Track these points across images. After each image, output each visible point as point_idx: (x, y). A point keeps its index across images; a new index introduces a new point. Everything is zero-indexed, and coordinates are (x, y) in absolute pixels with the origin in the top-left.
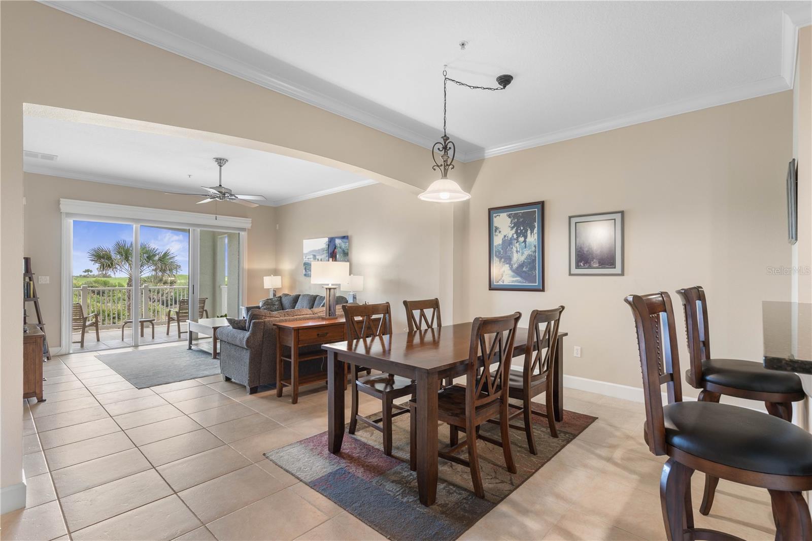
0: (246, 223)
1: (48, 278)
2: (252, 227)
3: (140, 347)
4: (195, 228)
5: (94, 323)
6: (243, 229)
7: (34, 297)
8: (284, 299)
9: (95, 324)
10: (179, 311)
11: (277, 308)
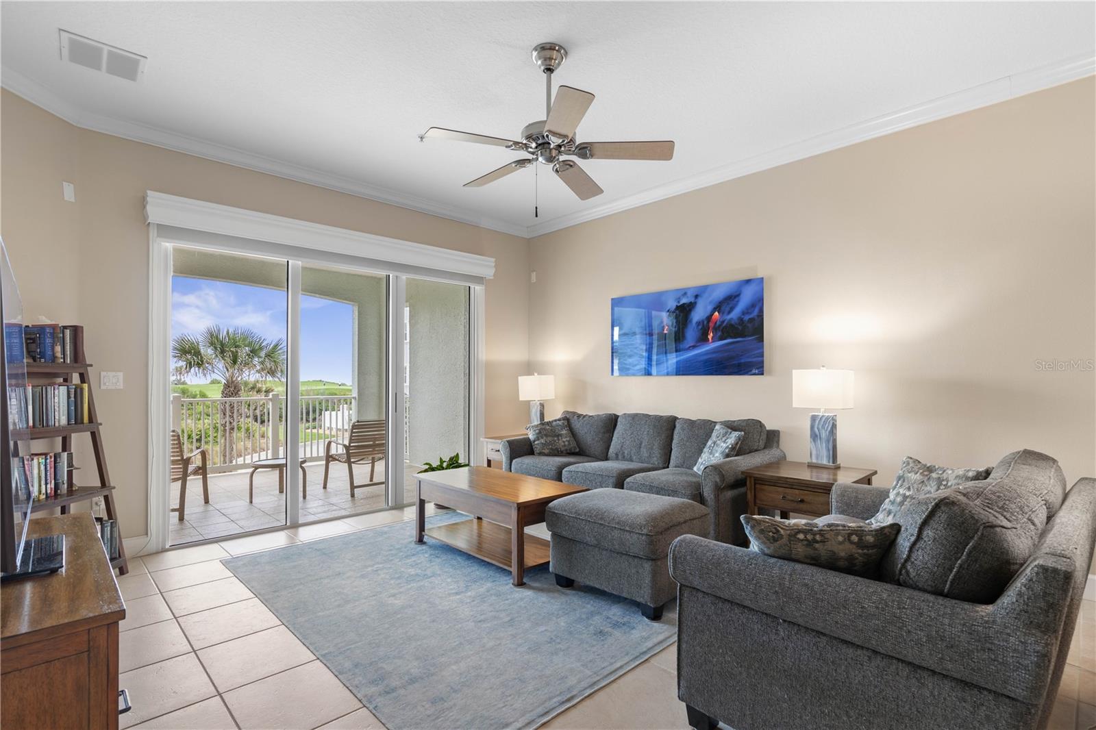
0: (484, 266)
1: (121, 375)
2: (494, 275)
3: (301, 530)
4: (399, 274)
5: (199, 468)
7: (91, 420)
8: (577, 425)
9: (202, 471)
10: (350, 443)
11: (567, 443)
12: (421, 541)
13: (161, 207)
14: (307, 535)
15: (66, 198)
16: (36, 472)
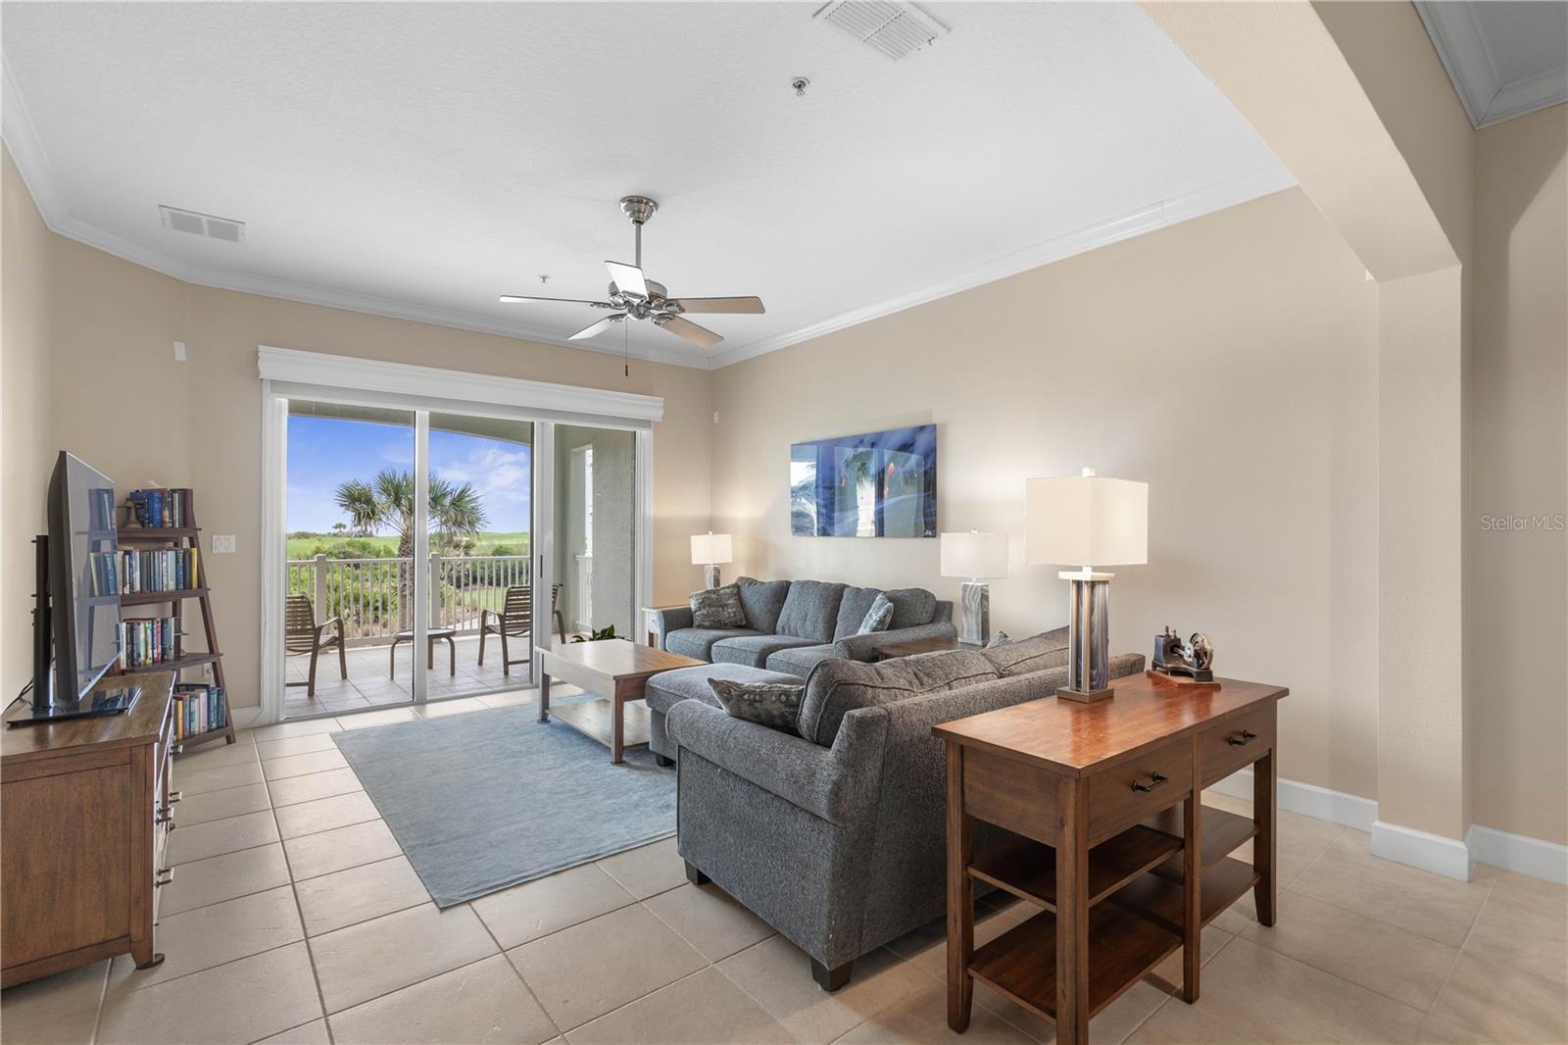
0: (649, 407)
1: (233, 538)
2: (663, 417)
3: (429, 706)
4: (544, 420)
5: (336, 639)
6: (645, 423)
7: (200, 586)
9: (339, 642)
10: (506, 612)
11: (732, 615)
12: (544, 719)
13: (275, 363)
14: (433, 711)
15: (178, 358)
16: (142, 636)
